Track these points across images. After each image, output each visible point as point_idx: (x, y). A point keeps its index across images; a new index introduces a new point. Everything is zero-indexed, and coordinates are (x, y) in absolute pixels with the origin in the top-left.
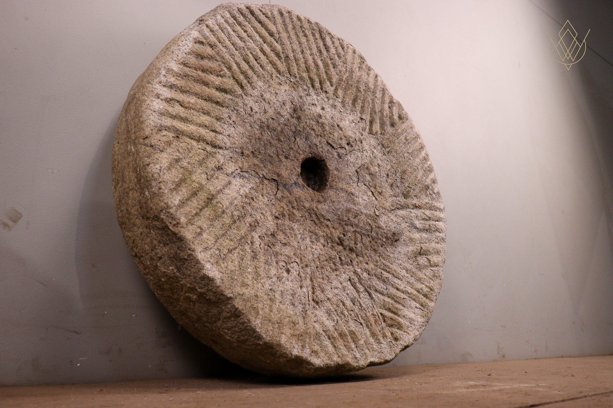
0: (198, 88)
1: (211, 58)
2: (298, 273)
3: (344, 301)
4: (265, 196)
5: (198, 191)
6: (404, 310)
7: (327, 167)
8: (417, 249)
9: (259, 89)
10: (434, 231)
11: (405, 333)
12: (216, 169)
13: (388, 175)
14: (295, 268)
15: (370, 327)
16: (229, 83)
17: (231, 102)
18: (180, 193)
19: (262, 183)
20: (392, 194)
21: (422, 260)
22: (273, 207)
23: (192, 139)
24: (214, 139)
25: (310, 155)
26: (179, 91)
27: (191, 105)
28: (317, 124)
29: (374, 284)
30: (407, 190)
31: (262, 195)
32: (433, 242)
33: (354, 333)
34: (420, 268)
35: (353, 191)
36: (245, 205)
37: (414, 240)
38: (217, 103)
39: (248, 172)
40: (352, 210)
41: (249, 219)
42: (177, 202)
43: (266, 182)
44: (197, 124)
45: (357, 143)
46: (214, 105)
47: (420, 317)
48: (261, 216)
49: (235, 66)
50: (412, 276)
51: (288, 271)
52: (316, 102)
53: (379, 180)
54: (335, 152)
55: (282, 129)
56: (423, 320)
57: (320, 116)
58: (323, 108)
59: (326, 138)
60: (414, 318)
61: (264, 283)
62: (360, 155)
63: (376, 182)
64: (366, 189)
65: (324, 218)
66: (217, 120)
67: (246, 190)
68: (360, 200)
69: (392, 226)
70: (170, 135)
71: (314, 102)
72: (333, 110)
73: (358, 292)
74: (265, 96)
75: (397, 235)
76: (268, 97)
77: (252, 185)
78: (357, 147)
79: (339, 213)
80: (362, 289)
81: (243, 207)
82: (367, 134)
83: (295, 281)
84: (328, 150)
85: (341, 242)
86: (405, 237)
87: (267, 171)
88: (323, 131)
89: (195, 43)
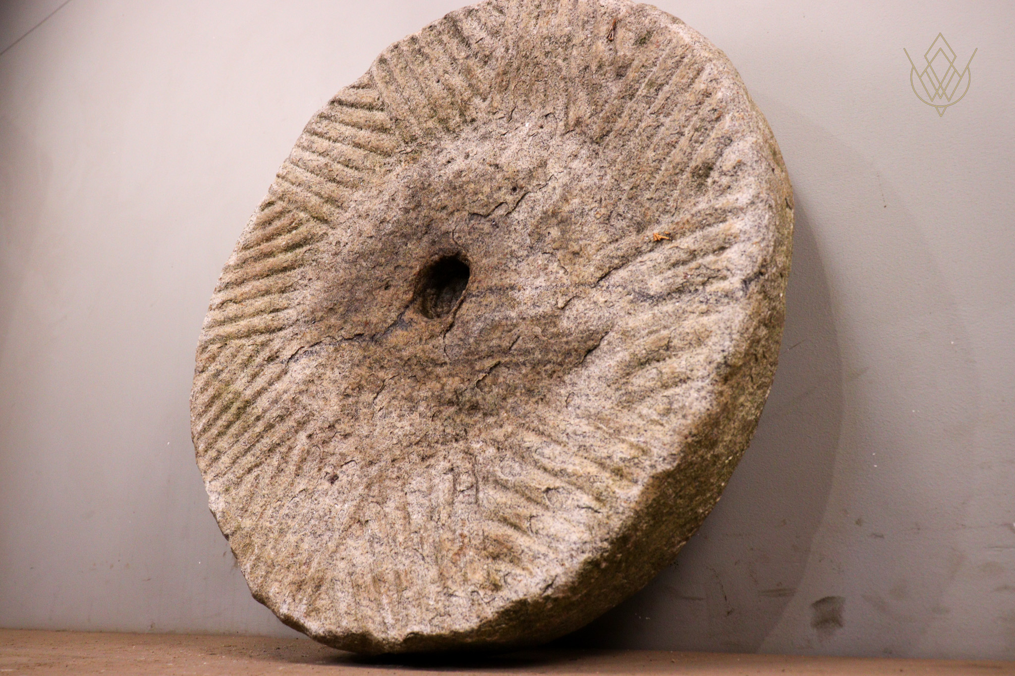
0: (259, 267)
1: (281, 214)
2: (350, 478)
4: (336, 369)
5: (233, 402)
6: (542, 518)
7: (468, 260)
8: (633, 354)
9: (354, 205)
10: (704, 284)
11: (523, 573)
12: (265, 362)
13: (601, 201)
14: (350, 472)
16: (306, 228)
17: (307, 255)
19: (337, 350)
20: (605, 241)
21: (641, 380)
22: (344, 382)
23: (241, 338)
24: (270, 323)
25: (436, 257)
26: (235, 286)
27: (244, 296)
28: (454, 192)
29: (497, 468)
31: (333, 369)
32: (692, 316)
33: (399, 577)
35: (514, 280)
36: (298, 396)
37: (632, 333)
38: (285, 269)
39: (321, 342)
40: (504, 322)
41: (299, 415)
42: (200, 428)
43: (343, 344)
44: (250, 315)
45: (534, 174)
46: (280, 275)
47: (583, 528)
48: (321, 403)
49: (314, 200)
50: (599, 428)
51: (333, 479)
52: (454, 153)
53: (578, 225)
54: (487, 223)
55: (383, 244)
56: (586, 536)
57: (459, 174)
58: (467, 156)
59: (467, 208)
60: (559, 535)
61: (281, 506)
62: (539, 195)
63: (571, 233)
64: (546, 262)
65: (435, 363)
66: (283, 292)
67: (308, 371)
68: (528, 291)
69: (594, 320)
70: (216, 347)
71: (449, 158)
72: (487, 143)
73: (454, 491)
74: (360, 210)
75: (594, 335)
76: (365, 207)
77: (320, 360)
78: (534, 183)
79: (472, 341)
80: (466, 485)
81: (294, 400)
82: (559, 139)
83: (336, 494)
84: (472, 228)
85: (456, 399)
86: (613, 334)
87: (349, 327)
88: (463, 198)
89: (263, 210)
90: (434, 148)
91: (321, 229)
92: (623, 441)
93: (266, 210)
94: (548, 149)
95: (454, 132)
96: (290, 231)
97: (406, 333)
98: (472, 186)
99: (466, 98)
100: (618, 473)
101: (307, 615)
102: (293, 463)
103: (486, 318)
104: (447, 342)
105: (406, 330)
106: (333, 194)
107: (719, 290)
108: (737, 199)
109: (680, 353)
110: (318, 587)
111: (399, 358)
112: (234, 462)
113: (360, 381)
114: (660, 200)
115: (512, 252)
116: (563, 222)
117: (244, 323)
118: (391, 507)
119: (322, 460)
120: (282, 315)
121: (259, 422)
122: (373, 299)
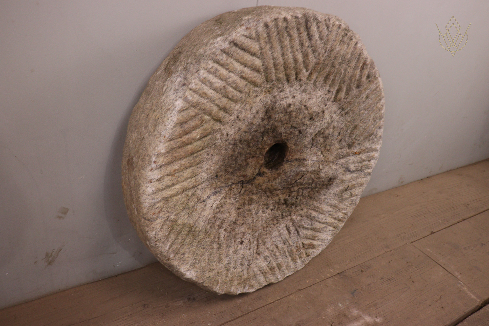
2: (248, 240)
3: (278, 246)
4: (231, 198)
5: (182, 230)
6: (320, 235)
7: (287, 145)
8: (345, 187)
9: (236, 113)
10: (364, 170)
11: (316, 250)
12: (195, 204)
13: (339, 133)
15: (292, 256)
16: (209, 126)
17: (209, 141)
18: (170, 240)
19: (230, 189)
20: (338, 148)
21: (346, 195)
22: (237, 203)
23: (177, 195)
24: (195, 183)
25: (274, 144)
26: (167, 165)
27: (176, 171)
28: (286, 114)
29: (303, 224)
30: (353, 142)
32: (360, 178)
33: (280, 265)
34: (342, 201)
35: (305, 157)
36: (216, 215)
37: (345, 181)
39: (220, 186)
40: (301, 172)
41: (218, 223)
42: (168, 247)
43: (234, 186)
44: (181, 181)
46: (195, 155)
47: (330, 235)
48: (228, 215)
49: (215, 109)
50: (334, 209)
51: (242, 243)
52: (288, 94)
53: (331, 140)
54: (297, 131)
55: (252, 137)
56: (332, 237)
57: (289, 106)
58: (294, 97)
59: (291, 123)
60: (325, 239)
63: (327, 142)
65: (276, 190)
67: (218, 202)
68: (310, 161)
69: (331, 173)
70: (161, 204)
71: (286, 95)
72: (304, 94)
73: (290, 233)
74: (240, 116)
75: (332, 180)
76: (243, 115)
77: (222, 195)
78: (318, 119)
79: (289, 180)
80: (293, 230)
81: (214, 217)
82: (331, 103)
83: (245, 247)
84: (291, 132)
85: (286, 202)
86: (338, 180)
87: (235, 178)
88: (290, 118)
89: (180, 113)
90: (280, 88)
91: (218, 126)
92: (341, 212)
93: (182, 113)
94: (326, 105)
95: (291, 83)
96: (200, 128)
97: (262, 178)
98: (295, 113)
100: (340, 220)
102: (224, 244)
106: (226, 106)
108: (377, 147)
111: (261, 189)
114: (359, 140)
115: (305, 145)
116: (326, 138)
117: (178, 187)
118: (269, 245)
119: (234, 238)
120: (199, 177)
121: (201, 233)
122: (248, 164)
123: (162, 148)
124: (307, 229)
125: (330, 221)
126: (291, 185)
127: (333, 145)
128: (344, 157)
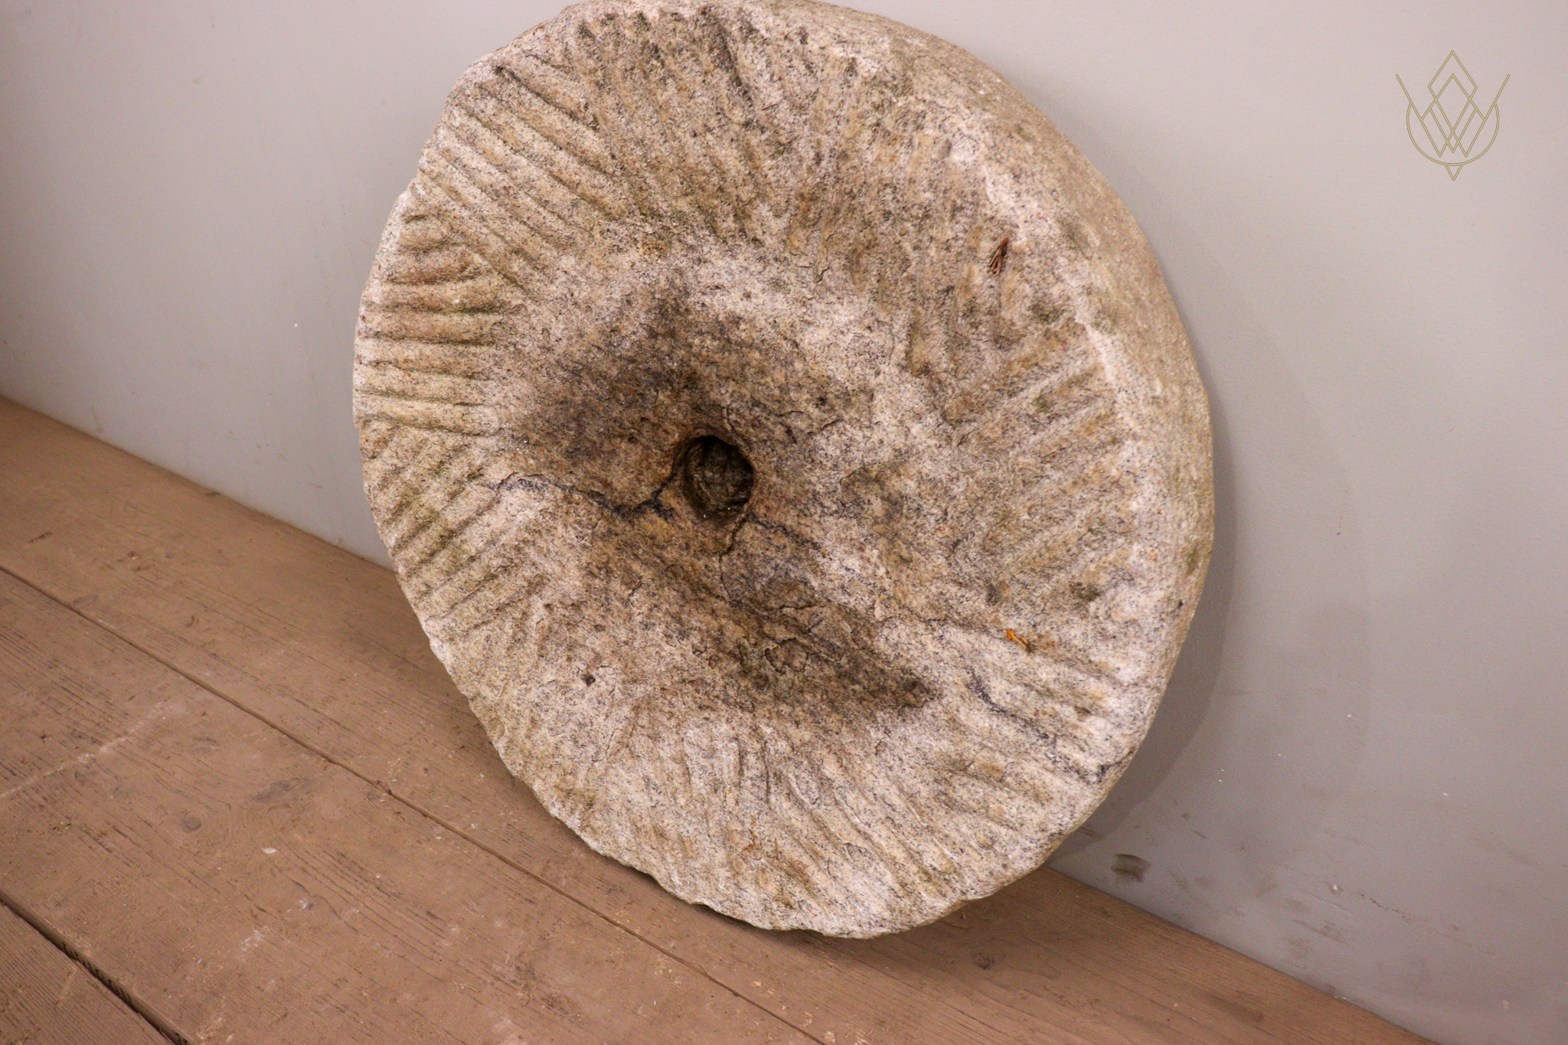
0: (422, 322)
1: (443, 244)
2: (610, 689)
4: (570, 528)
5: (430, 522)
6: (842, 868)
7: (751, 462)
8: (960, 754)
9: (564, 278)
11: (820, 909)
12: (465, 479)
13: (946, 513)
14: (609, 677)
16: (488, 285)
17: (498, 330)
18: (399, 526)
19: (568, 499)
20: (945, 573)
21: (965, 791)
22: (585, 553)
23: (420, 428)
24: (461, 422)
25: (703, 432)
26: (391, 340)
27: (411, 365)
28: (728, 346)
29: (791, 775)
30: (1001, 578)
31: (565, 526)
32: (1034, 763)
34: (951, 805)
35: (816, 534)
36: (522, 545)
37: (963, 727)
38: (465, 342)
39: (542, 475)
40: (802, 586)
41: (528, 572)
42: (392, 542)
43: (576, 496)
44: (426, 398)
45: (853, 399)
46: (460, 348)
47: (883, 904)
48: (558, 569)
49: (495, 244)
50: (910, 811)
51: (589, 680)
52: (724, 280)
53: (911, 522)
54: (779, 426)
55: (621, 371)
56: (887, 914)
57: (736, 320)
58: (748, 296)
59: (748, 386)
60: (858, 896)
61: (528, 690)
62: (859, 436)
63: (899, 525)
64: (862, 540)
65: (709, 591)
66: (471, 377)
67: (531, 514)
68: (835, 565)
69: (919, 665)
70: (383, 426)
71: (717, 281)
72: (780, 296)
73: (741, 773)
74: (576, 294)
75: (916, 691)
76: (584, 294)
77: (545, 504)
78: (853, 413)
79: (758, 587)
80: (755, 772)
81: (518, 549)
82: (896, 370)
83: (595, 701)
84: (756, 418)
85: (739, 655)
86: (940, 708)
87: (581, 474)
88: (743, 367)
89: (408, 222)
90: (691, 248)
91: (514, 297)
92: (936, 845)
93: (413, 225)
94: (878, 373)
95: (725, 241)
96: (463, 279)
97: (665, 525)
98: (757, 355)
99: (745, 198)
100: (928, 876)
101: (583, 829)
102: (533, 637)
103: (777, 565)
104: (724, 569)
105: (666, 519)
106: (525, 247)
107: (1072, 760)
108: (1118, 669)
109: (1013, 793)
110: (590, 805)
111: (659, 557)
112: (452, 607)
113: (608, 562)
114: (1025, 586)
115: (815, 494)
117: (419, 406)
118: (666, 751)
119: (570, 648)
120: (476, 413)
121: (475, 565)
122: (613, 452)
123: (376, 291)
124: (799, 804)
125: (884, 843)
126: (766, 609)
127: (925, 552)
128: (966, 625)
